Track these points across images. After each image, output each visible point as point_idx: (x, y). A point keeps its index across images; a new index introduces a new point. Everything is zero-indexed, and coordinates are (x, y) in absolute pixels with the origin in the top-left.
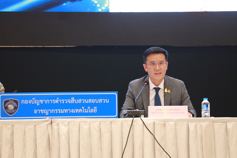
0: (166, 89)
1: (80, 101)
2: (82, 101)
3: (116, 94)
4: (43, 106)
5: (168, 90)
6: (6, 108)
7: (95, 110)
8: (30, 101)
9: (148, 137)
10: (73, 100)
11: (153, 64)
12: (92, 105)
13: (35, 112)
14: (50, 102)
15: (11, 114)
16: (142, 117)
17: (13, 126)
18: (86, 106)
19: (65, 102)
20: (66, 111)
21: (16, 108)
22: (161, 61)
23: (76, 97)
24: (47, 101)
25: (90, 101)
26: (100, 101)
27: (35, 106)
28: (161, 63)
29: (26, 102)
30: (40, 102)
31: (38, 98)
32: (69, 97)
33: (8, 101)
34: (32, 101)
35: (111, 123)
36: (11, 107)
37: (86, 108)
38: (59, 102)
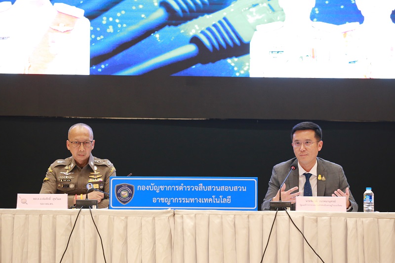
0: (320, 176)
1: (209, 188)
2: (213, 189)
3: (255, 180)
4: (164, 194)
5: (322, 177)
6: (119, 195)
7: (228, 200)
8: (148, 187)
9: (296, 236)
10: (201, 188)
11: (298, 143)
12: (225, 194)
13: (154, 200)
14: (173, 188)
15: (124, 202)
16: (289, 210)
17: (127, 218)
18: (217, 194)
19: (191, 189)
20: (192, 200)
21: (130, 195)
22: (307, 140)
23: (206, 184)
24: (168, 188)
25: (222, 188)
26: (236, 188)
27: (154, 194)
28: (307, 142)
29: (143, 188)
30: (160, 189)
31: (158, 183)
32: (196, 183)
33: (121, 186)
34: (150, 187)
35: (248, 217)
36: (125, 194)
37: (217, 197)
38: (184, 188)
